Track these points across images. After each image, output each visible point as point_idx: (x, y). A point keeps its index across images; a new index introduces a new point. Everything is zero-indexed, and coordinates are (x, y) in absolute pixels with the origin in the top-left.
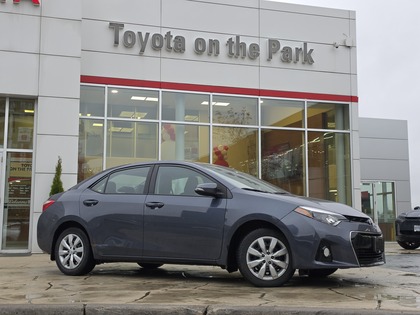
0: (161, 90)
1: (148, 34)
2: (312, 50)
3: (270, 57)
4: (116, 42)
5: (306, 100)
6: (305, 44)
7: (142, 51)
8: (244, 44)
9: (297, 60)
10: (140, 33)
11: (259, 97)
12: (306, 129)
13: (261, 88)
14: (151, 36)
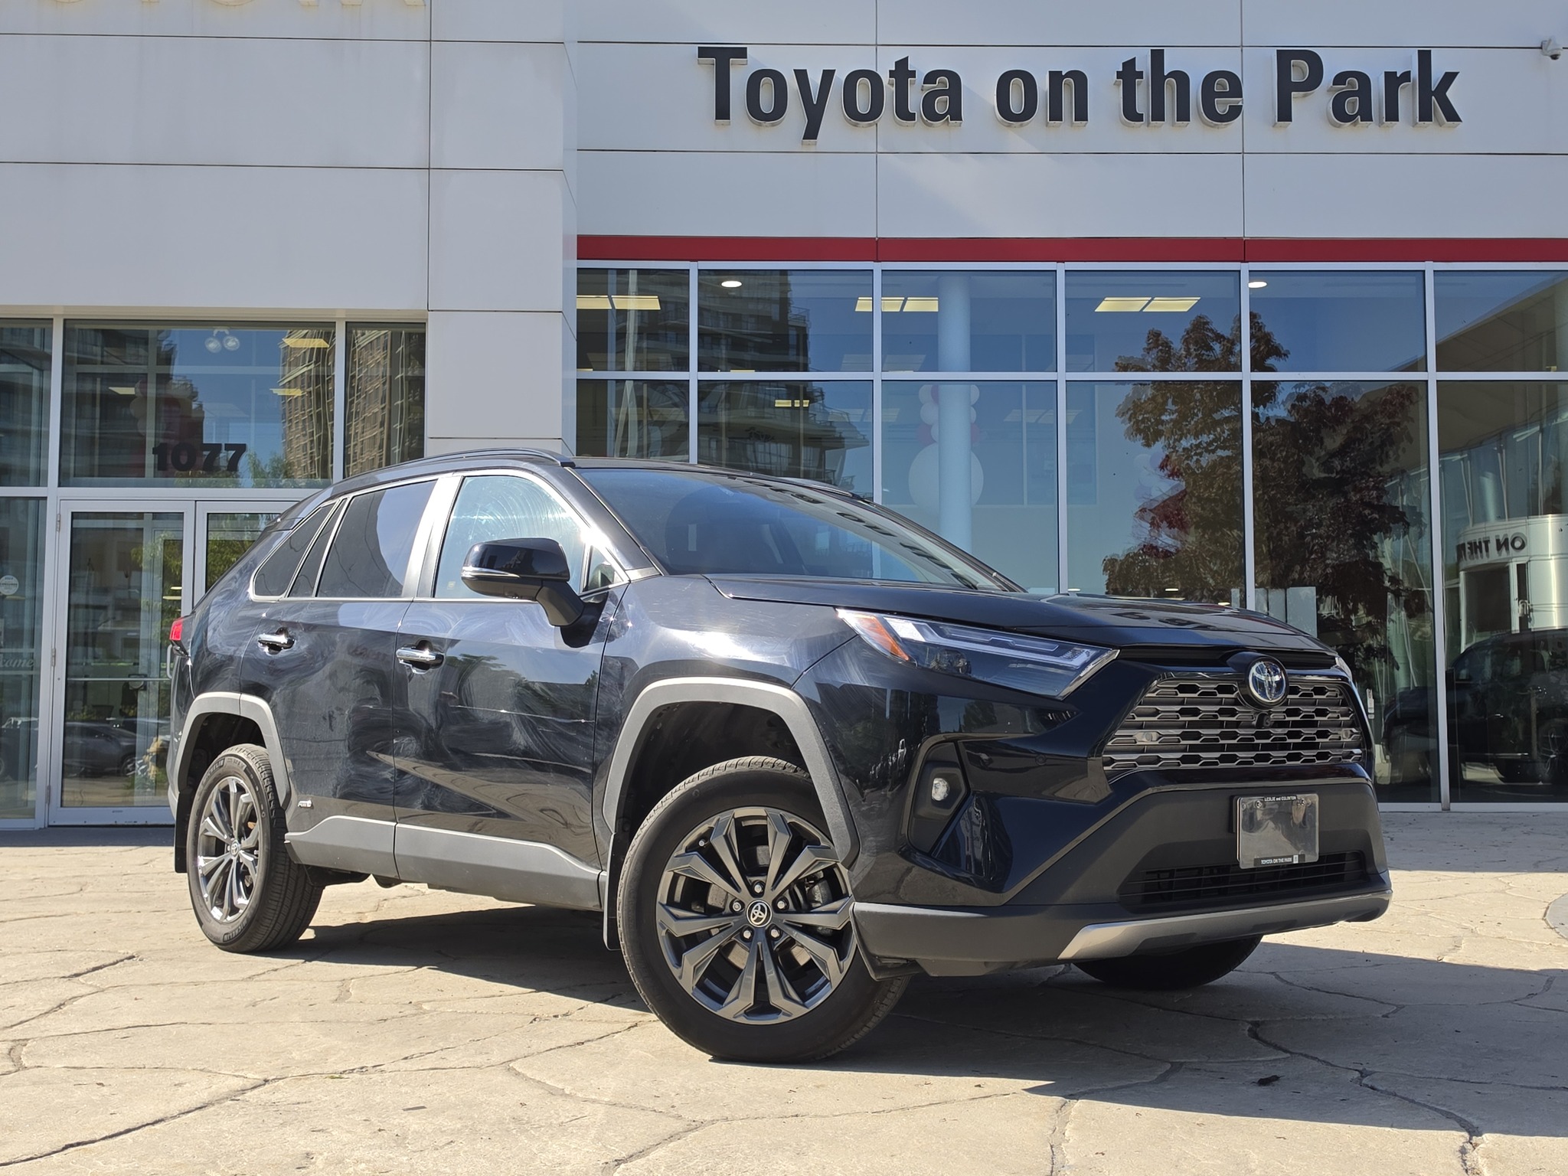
0: (877, 267)
1: (828, 75)
2: (1449, 78)
3: (1285, 114)
4: (722, 112)
5: (1429, 267)
6: (1425, 57)
7: (811, 133)
8: (1182, 78)
9: (1392, 115)
10: (801, 75)
11: (1245, 268)
12: (1432, 376)
13: (1252, 233)
14: (840, 77)
